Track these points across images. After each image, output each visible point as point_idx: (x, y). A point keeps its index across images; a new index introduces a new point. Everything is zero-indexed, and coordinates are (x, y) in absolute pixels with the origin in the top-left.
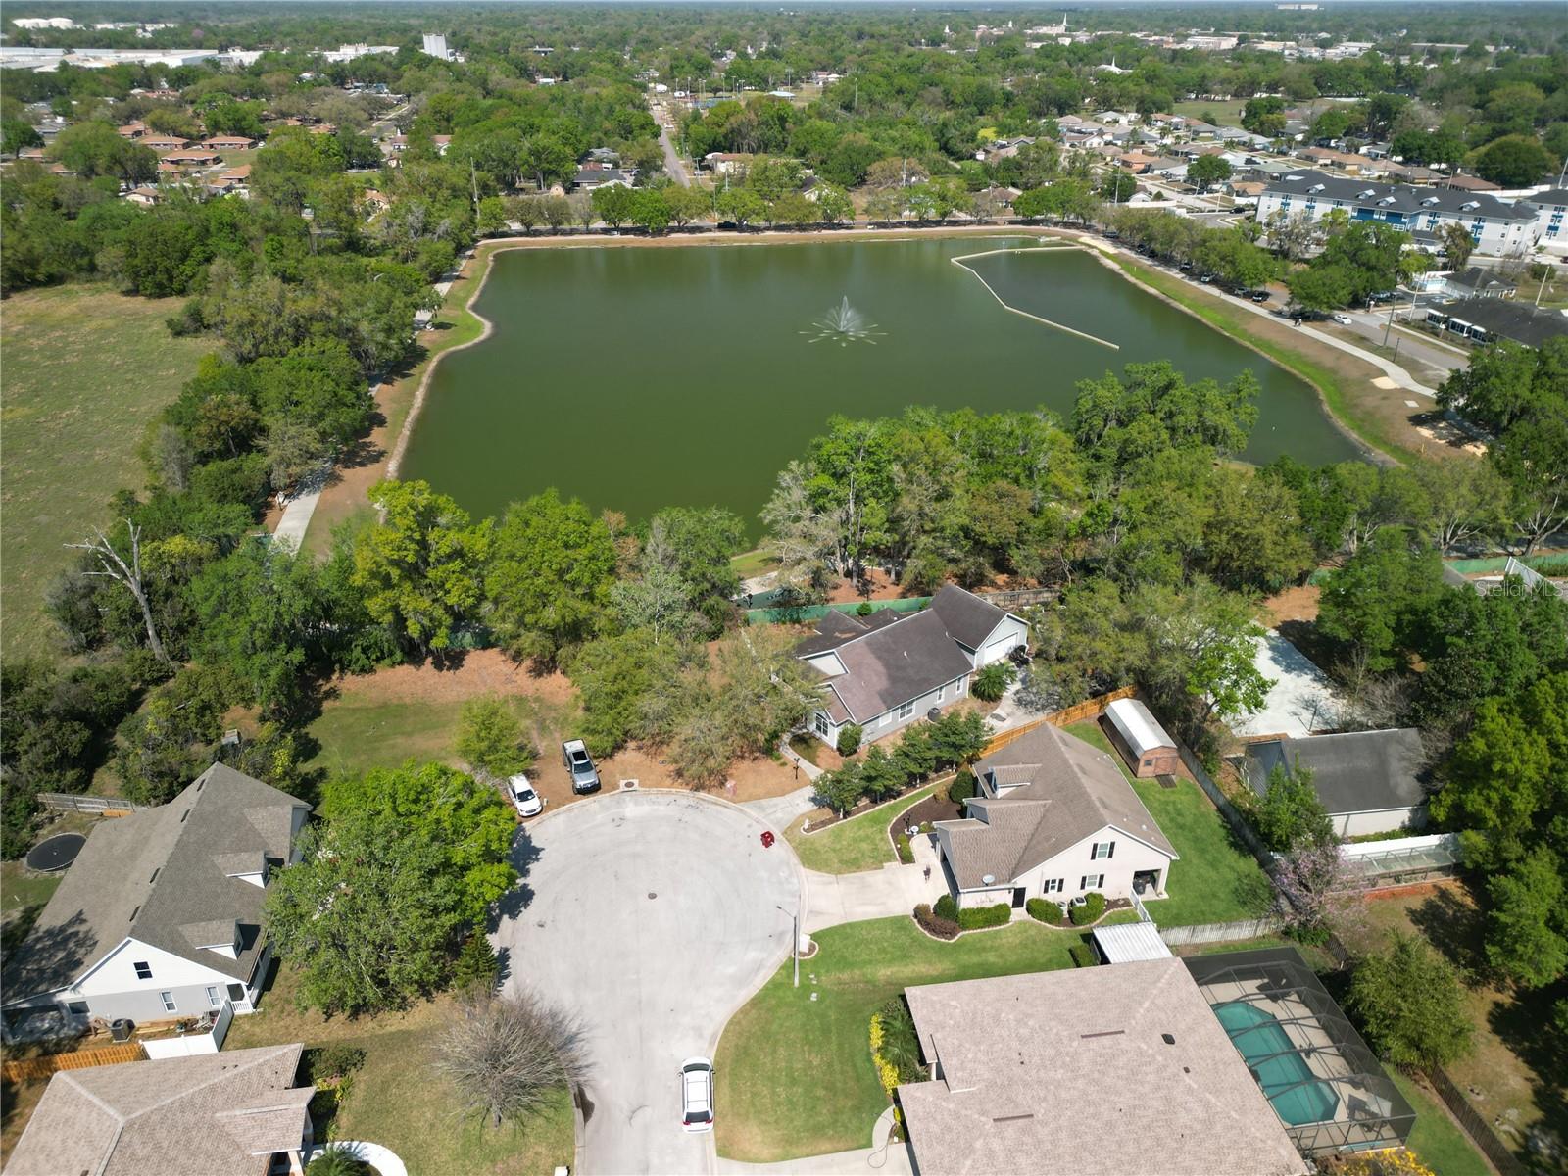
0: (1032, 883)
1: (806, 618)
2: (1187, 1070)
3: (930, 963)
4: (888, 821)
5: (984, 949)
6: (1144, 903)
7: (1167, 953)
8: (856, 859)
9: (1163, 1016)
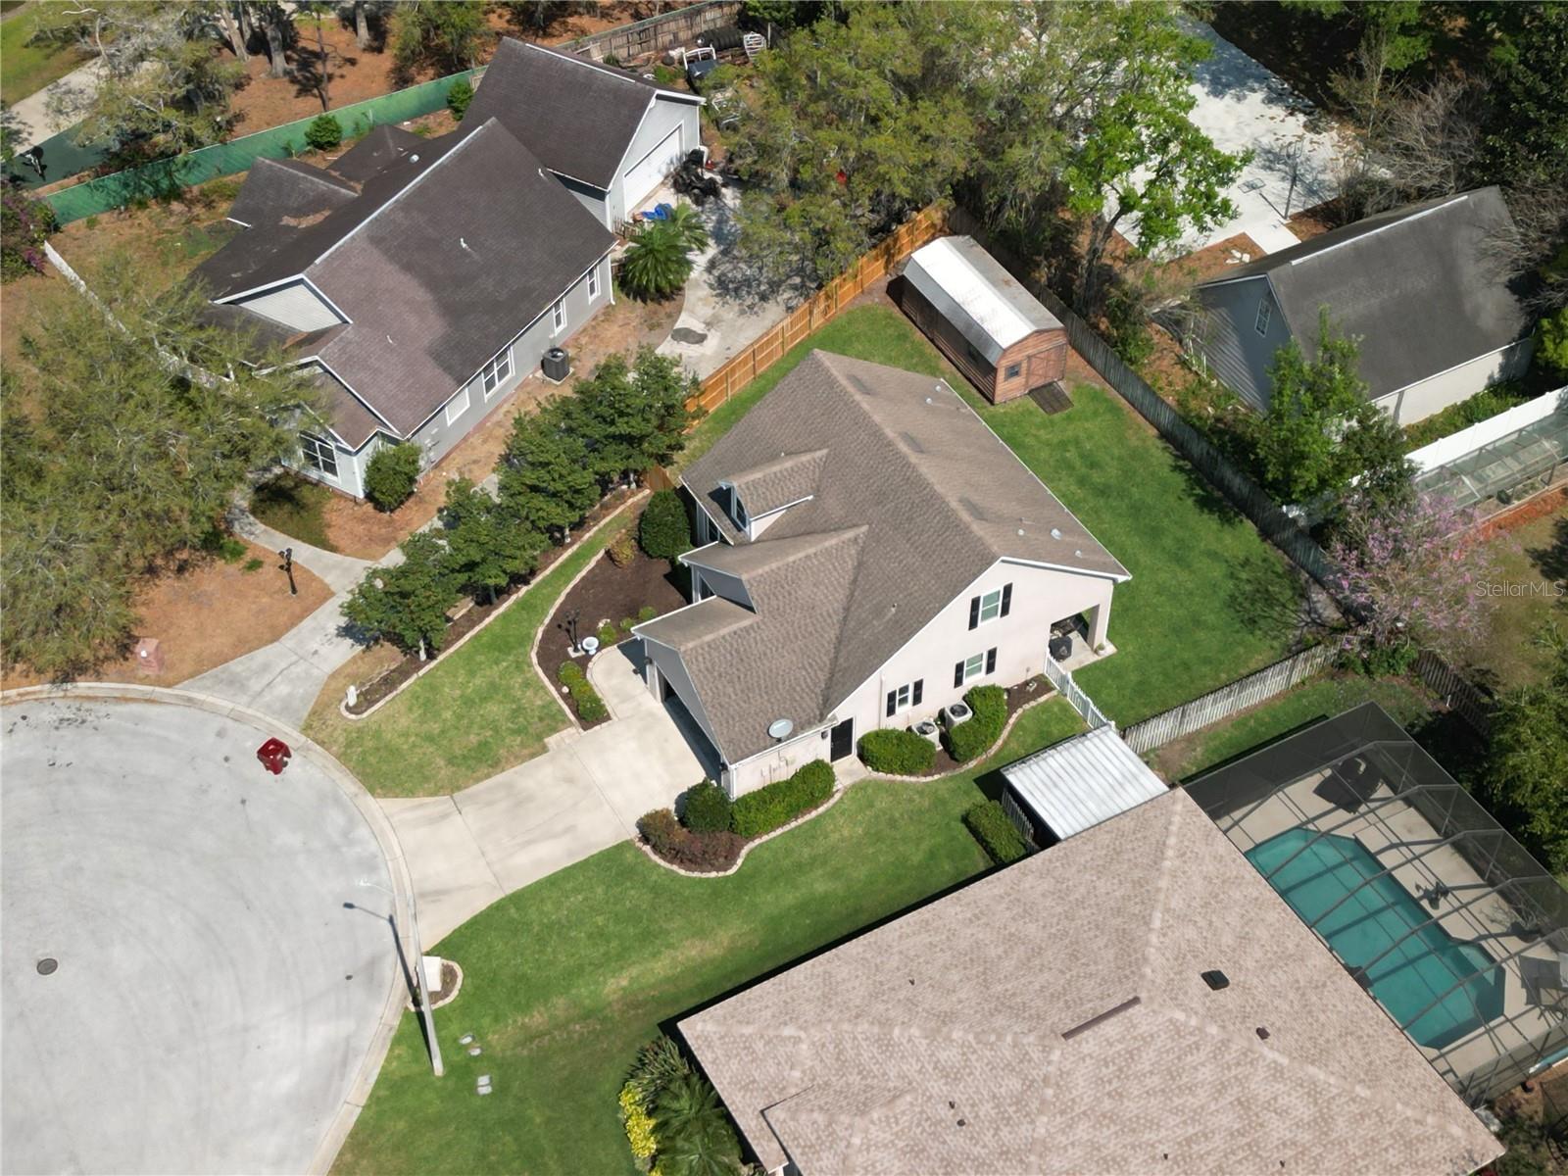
0: (863, 710)
1: (194, 183)
2: (1262, 1033)
3: (701, 933)
4: (525, 639)
5: (800, 867)
6: (1076, 674)
7: (1153, 784)
8: (483, 745)
9: (1191, 933)
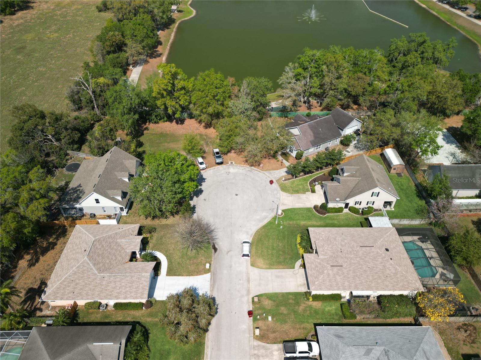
0: (351, 202)
1: (289, 116)
2: (391, 259)
3: (317, 222)
4: (309, 180)
5: (334, 219)
6: (386, 211)
7: (391, 226)
8: (298, 190)
9: (386, 243)
